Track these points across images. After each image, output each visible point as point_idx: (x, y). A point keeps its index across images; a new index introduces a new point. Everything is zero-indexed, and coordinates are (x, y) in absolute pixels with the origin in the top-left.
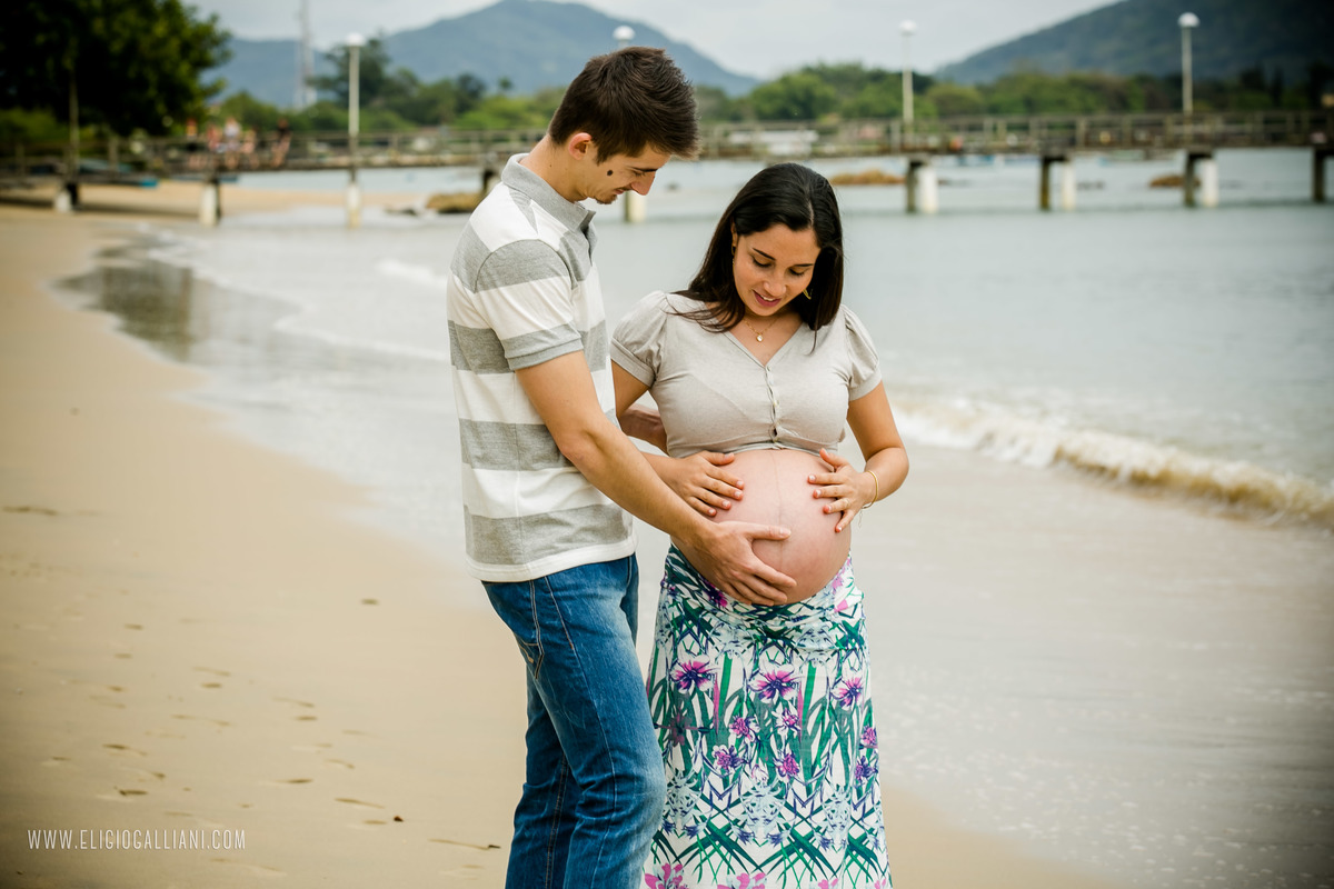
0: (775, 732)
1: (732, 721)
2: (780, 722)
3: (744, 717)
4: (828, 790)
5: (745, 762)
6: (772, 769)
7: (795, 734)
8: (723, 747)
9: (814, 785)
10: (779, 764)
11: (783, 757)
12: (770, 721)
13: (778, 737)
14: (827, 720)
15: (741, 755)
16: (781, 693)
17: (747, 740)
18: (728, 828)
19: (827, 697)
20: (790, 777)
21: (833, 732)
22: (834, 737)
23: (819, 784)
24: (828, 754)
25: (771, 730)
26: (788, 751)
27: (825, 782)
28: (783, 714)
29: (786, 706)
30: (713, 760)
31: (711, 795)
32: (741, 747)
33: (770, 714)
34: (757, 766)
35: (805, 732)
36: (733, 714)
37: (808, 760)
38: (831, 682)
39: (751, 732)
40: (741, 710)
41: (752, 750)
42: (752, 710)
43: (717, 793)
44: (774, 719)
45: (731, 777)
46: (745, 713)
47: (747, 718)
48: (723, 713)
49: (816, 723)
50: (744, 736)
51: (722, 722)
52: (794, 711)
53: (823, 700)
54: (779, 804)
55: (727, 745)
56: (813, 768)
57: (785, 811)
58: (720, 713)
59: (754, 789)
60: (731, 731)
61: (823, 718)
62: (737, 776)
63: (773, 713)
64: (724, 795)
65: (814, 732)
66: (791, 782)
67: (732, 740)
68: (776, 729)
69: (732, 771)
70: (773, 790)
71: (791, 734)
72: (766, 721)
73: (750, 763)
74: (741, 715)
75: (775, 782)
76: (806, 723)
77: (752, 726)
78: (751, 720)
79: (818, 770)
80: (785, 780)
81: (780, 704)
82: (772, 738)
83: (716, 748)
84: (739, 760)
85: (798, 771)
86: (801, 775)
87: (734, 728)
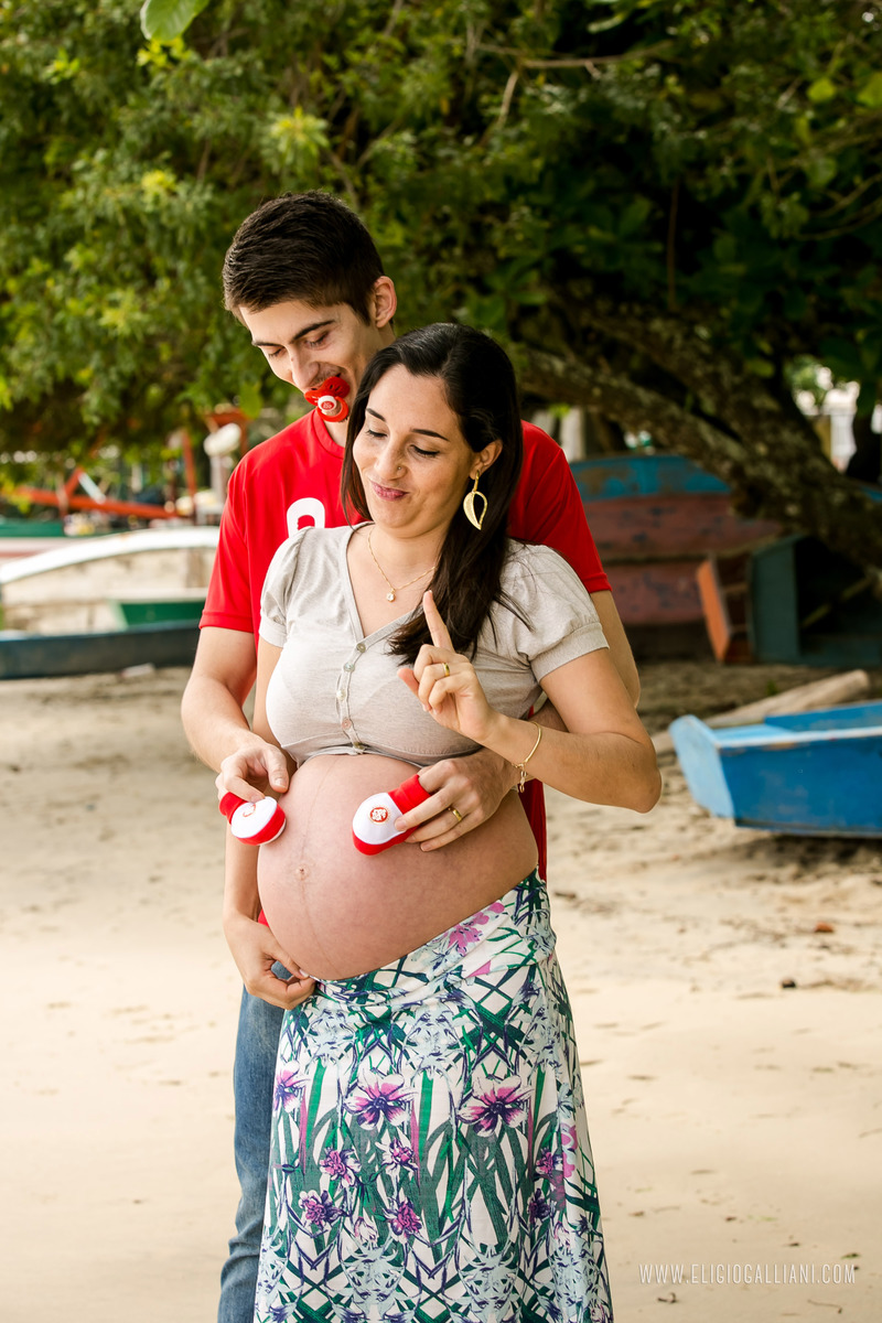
0: (382, 1172)
1: (324, 1155)
2: (388, 1158)
3: (339, 1150)
4: (467, 1254)
5: (344, 1214)
6: (382, 1224)
7: (411, 1175)
8: (313, 1193)
9: (444, 1245)
10: (392, 1216)
11: (396, 1206)
12: (374, 1156)
13: (387, 1179)
14: (456, 1153)
15: (337, 1204)
16: (386, 1115)
17: (345, 1183)
18: (327, 1308)
19: (453, 1122)
20: (408, 1236)
21: (467, 1169)
22: (470, 1177)
23: (452, 1244)
24: (463, 1201)
25: (377, 1169)
26: (403, 1198)
27: (461, 1242)
28: (392, 1146)
29: (394, 1135)
30: (300, 1212)
31: (300, 1263)
32: (337, 1193)
33: (373, 1146)
34: (361, 1220)
35: (425, 1170)
36: (325, 1146)
37: (432, 1211)
38: (457, 1100)
39: (350, 1172)
40: (334, 1140)
41: (352, 1196)
42: (348, 1139)
43: (308, 1259)
44: (379, 1153)
45: (326, 1236)
46: (340, 1143)
47: (343, 1151)
48: (311, 1145)
49: (440, 1159)
50: (341, 1176)
51: (310, 1158)
52: (406, 1143)
53: (446, 1126)
54: (396, 1272)
55: (318, 1190)
56: (441, 1223)
57: (405, 1284)
58: (307, 1143)
59: (359, 1251)
60: (322, 1169)
61: (449, 1151)
62: (335, 1234)
63: (377, 1144)
64: (318, 1261)
65: (438, 1171)
66: (411, 1243)
67: (325, 1182)
68: (383, 1166)
69: (328, 1227)
70: (386, 1253)
71: (404, 1175)
72: (369, 1155)
73: (351, 1216)
74: (335, 1147)
75: (388, 1243)
76: (424, 1159)
77: (350, 1162)
78: (348, 1154)
79: (448, 1224)
80: (402, 1239)
81: (387, 1132)
82: (379, 1180)
83: (303, 1195)
84: (336, 1211)
85: (419, 1226)
86: (424, 1232)
87: (326, 1166)
